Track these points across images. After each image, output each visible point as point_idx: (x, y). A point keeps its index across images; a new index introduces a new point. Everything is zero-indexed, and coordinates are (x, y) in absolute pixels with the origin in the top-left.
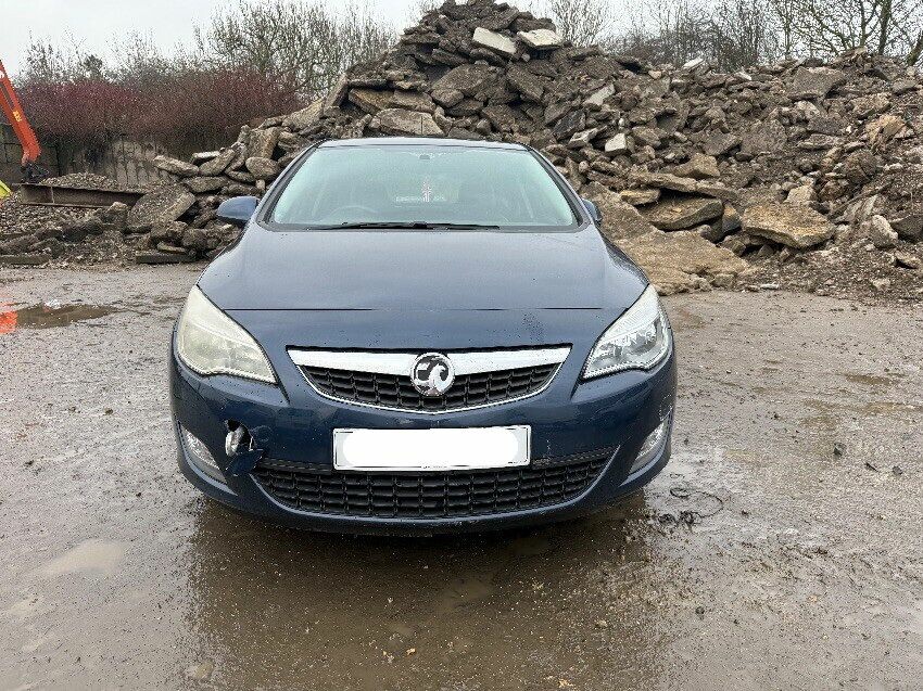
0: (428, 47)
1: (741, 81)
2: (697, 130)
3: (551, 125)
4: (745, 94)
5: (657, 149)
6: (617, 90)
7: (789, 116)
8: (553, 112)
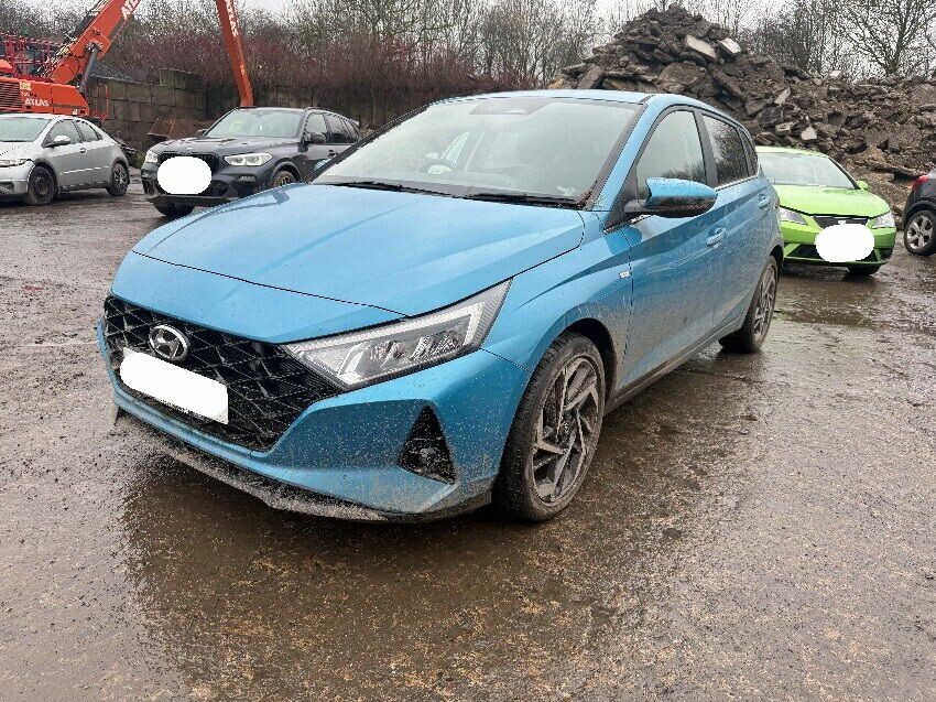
0: (650, 48)
1: (881, 92)
2: (855, 128)
3: (753, 116)
4: (887, 103)
5: (834, 139)
6: (793, 93)
7: (921, 122)
8: (752, 107)
